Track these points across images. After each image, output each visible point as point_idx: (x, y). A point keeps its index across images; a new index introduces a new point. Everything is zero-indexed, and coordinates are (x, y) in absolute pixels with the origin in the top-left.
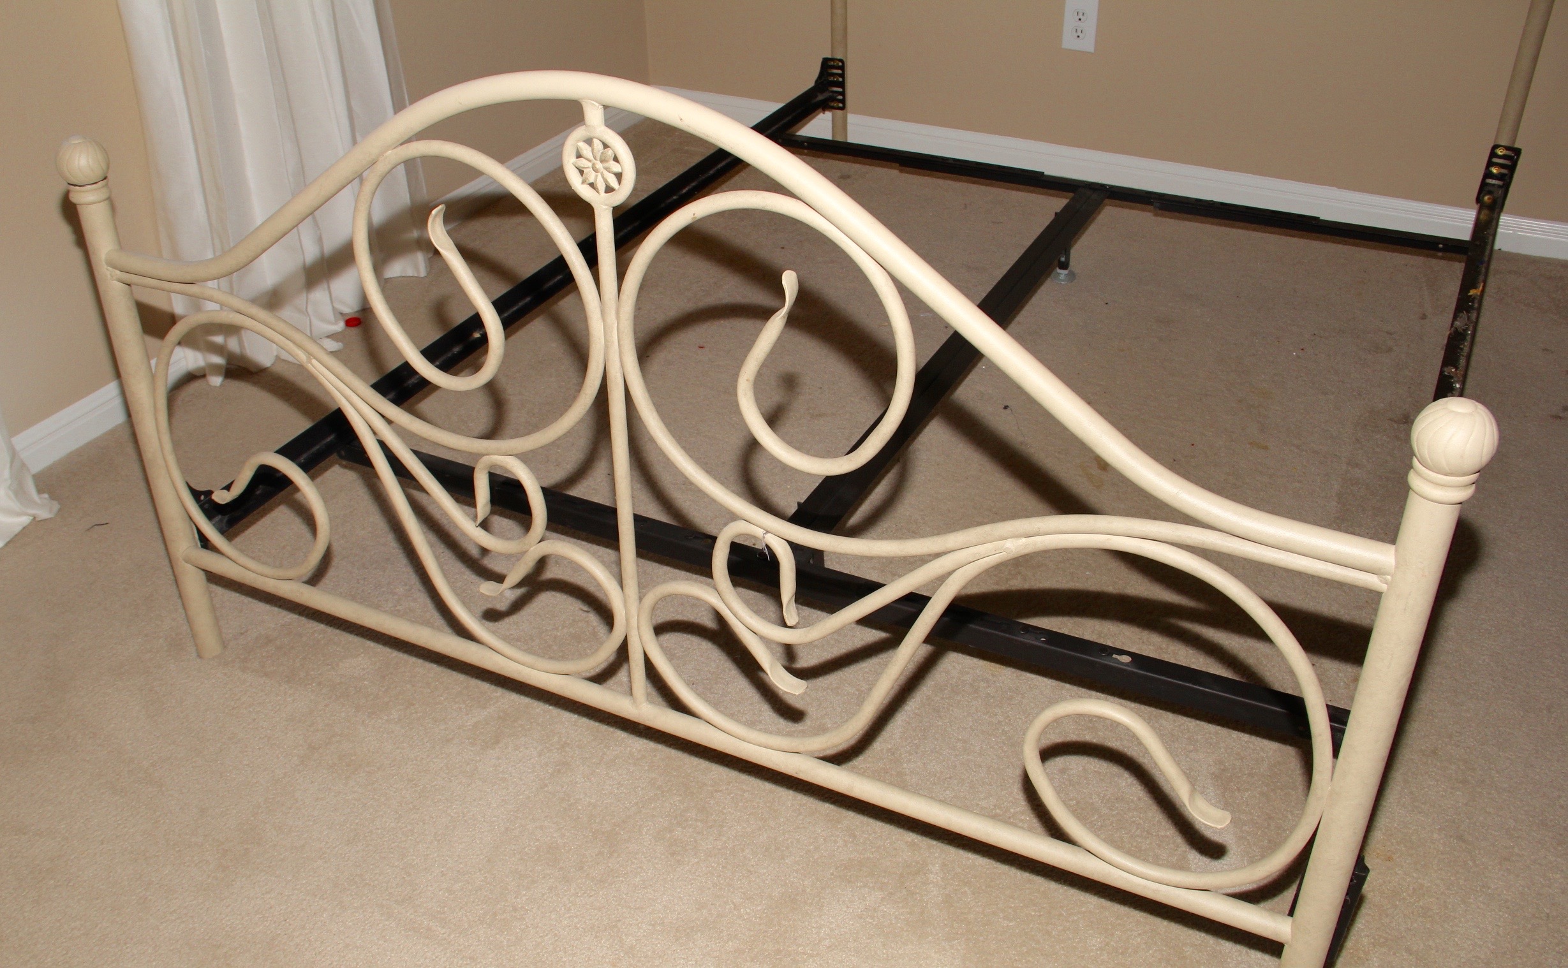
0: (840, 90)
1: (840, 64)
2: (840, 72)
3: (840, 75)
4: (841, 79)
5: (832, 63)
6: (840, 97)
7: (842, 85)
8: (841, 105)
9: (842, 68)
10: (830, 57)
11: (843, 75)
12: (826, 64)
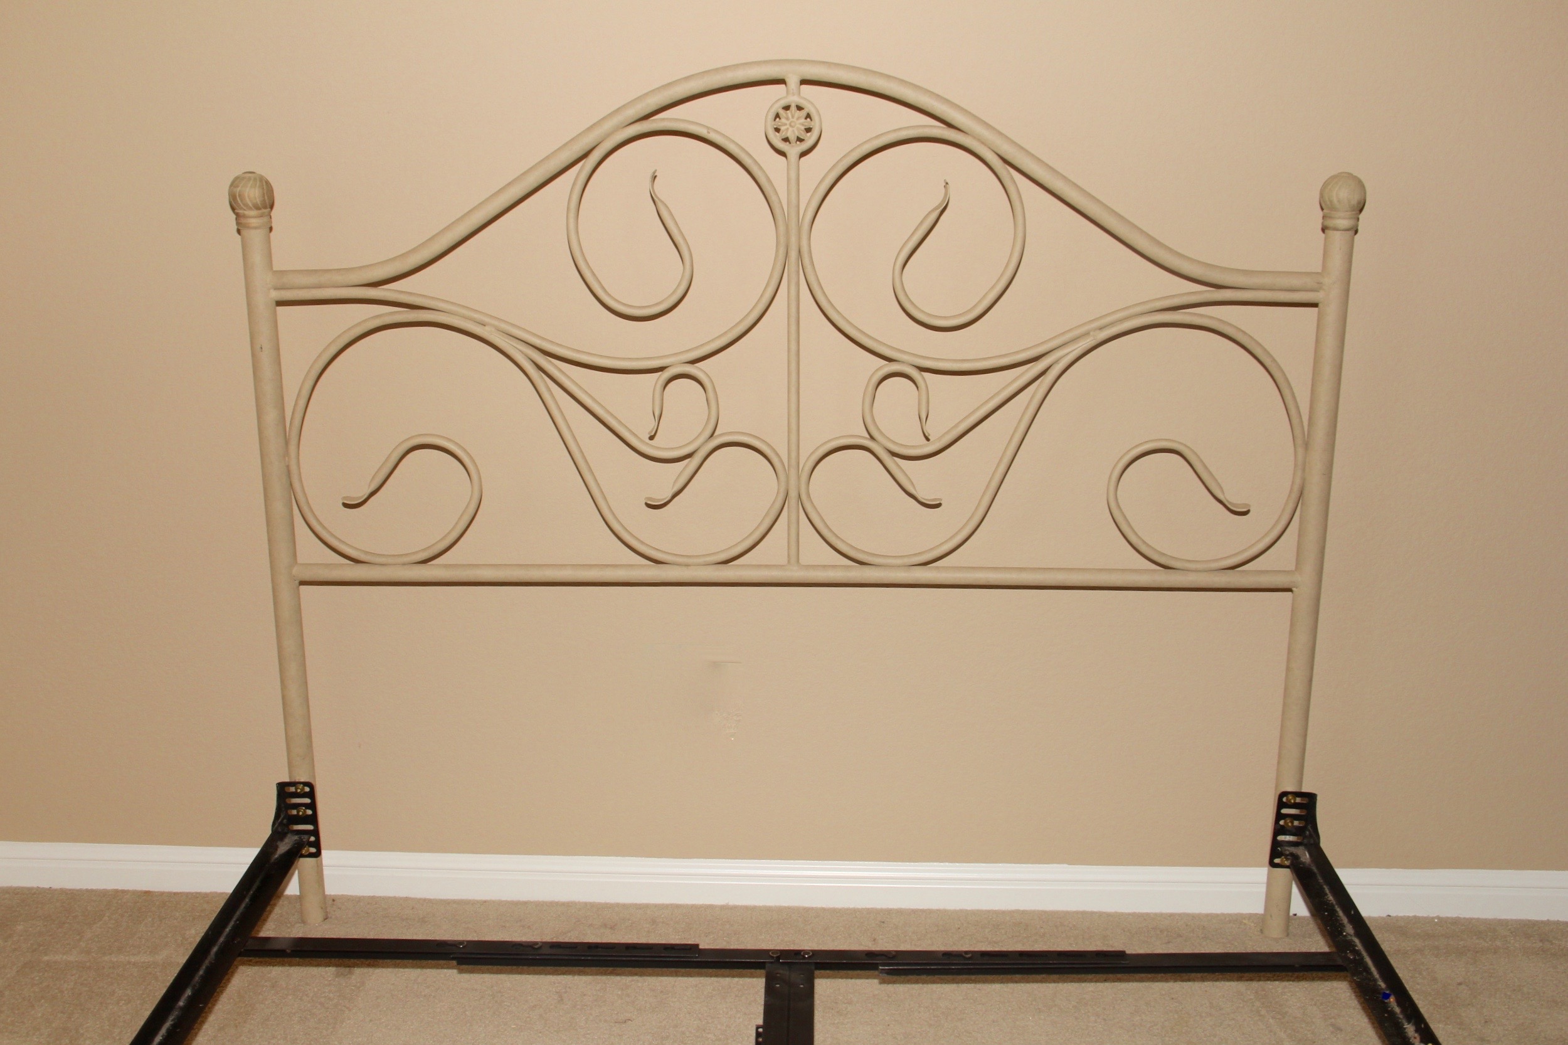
0: (310, 827)
1: (307, 789)
2: (307, 801)
3: (307, 806)
4: (309, 812)
5: (292, 789)
6: (312, 839)
7: (313, 819)
8: (313, 850)
9: (311, 795)
10: (287, 780)
11: (313, 806)
12: (284, 791)
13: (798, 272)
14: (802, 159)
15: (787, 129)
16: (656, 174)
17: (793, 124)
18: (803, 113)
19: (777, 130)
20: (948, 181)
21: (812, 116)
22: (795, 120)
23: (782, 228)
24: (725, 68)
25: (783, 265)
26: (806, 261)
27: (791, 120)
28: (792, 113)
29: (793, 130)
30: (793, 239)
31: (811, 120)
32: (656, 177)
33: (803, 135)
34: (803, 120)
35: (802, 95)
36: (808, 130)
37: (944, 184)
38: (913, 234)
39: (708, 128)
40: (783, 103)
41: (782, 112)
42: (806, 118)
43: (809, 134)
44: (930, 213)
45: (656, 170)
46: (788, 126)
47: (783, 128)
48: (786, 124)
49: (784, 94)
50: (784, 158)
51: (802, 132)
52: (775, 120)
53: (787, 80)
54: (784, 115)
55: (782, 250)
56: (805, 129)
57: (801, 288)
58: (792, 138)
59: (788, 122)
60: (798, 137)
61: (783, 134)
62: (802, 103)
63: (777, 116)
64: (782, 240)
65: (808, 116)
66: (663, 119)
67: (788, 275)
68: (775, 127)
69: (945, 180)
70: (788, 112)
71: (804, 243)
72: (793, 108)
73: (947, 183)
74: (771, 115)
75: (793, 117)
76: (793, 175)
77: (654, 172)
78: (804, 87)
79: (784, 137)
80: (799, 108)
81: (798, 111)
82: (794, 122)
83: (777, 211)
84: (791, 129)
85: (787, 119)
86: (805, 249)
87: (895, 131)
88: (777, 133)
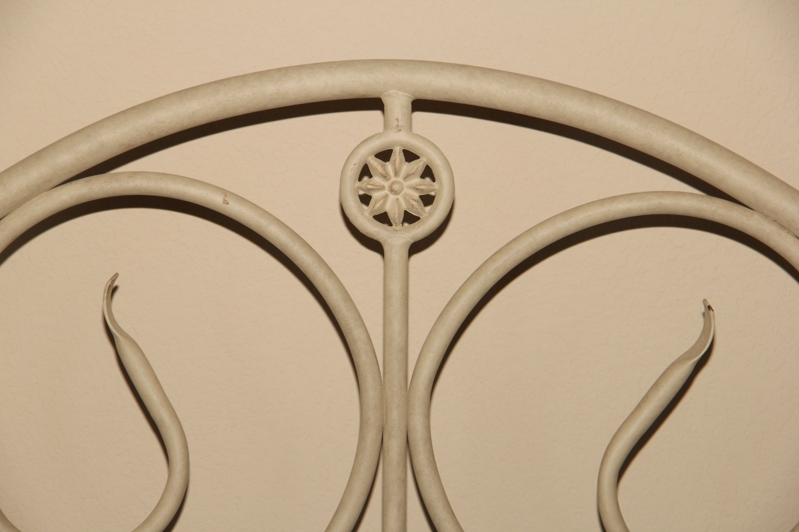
13: (405, 481)
14: (416, 258)
15: (386, 197)
16: (115, 284)
17: (396, 187)
18: (418, 166)
19: (365, 199)
20: (710, 303)
21: (434, 172)
22: (400, 179)
23: (371, 393)
24: (261, 75)
25: (374, 468)
26: (421, 459)
27: (393, 179)
28: (394, 164)
29: (397, 199)
30: (395, 416)
31: (434, 180)
32: (115, 289)
33: (417, 208)
34: (417, 180)
35: (415, 130)
36: (427, 200)
37: (703, 310)
38: (639, 407)
39: (225, 192)
40: (378, 144)
41: (375, 164)
42: (423, 176)
43: (428, 209)
44: (674, 365)
45: (117, 275)
46: (386, 191)
47: (375, 195)
48: (382, 188)
49: (380, 128)
50: (375, 256)
51: (415, 203)
52: (360, 179)
53: (385, 100)
54: (380, 169)
55: (372, 437)
56: (421, 197)
57: (409, 511)
58: (395, 215)
59: (386, 184)
60: (406, 213)
61: (376, 206)
62: (416, 145)
63: (365, 172)
64: (373, 416)
65: (428, 173)
66: (135, 174)
67: (384, 488)
68: (361, 193)
69: (705, 301)
70: (387, 163)
71: (417, 422)
72: (397, 156)
73: (709, 308)
74: (354, 170)
75: (396, 174)
76: (396, 288)
77: (113, 280)
78: (418, 115)
79: (377, 213)
80: (410, 156)
81: (407, 163)
82: (398, 182)
83: (363, 359)
84: (392, 197)
85: (385, 177)
86: (418, 437)
87: (602, 201)
88: (364, 207)
